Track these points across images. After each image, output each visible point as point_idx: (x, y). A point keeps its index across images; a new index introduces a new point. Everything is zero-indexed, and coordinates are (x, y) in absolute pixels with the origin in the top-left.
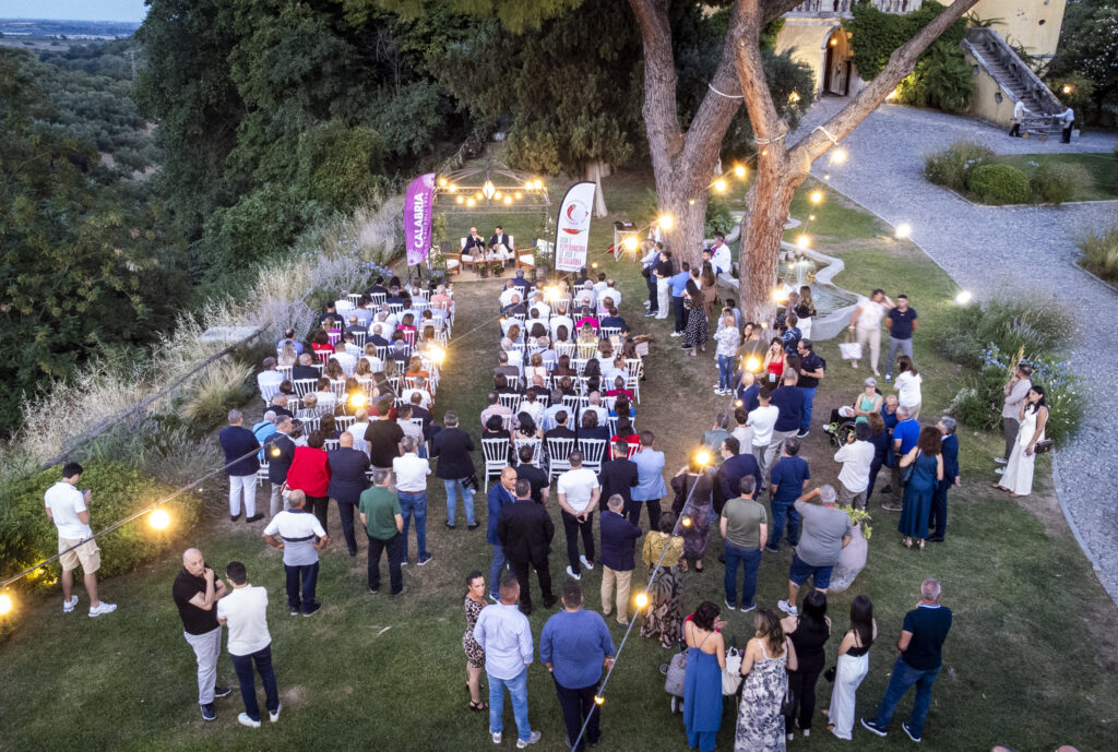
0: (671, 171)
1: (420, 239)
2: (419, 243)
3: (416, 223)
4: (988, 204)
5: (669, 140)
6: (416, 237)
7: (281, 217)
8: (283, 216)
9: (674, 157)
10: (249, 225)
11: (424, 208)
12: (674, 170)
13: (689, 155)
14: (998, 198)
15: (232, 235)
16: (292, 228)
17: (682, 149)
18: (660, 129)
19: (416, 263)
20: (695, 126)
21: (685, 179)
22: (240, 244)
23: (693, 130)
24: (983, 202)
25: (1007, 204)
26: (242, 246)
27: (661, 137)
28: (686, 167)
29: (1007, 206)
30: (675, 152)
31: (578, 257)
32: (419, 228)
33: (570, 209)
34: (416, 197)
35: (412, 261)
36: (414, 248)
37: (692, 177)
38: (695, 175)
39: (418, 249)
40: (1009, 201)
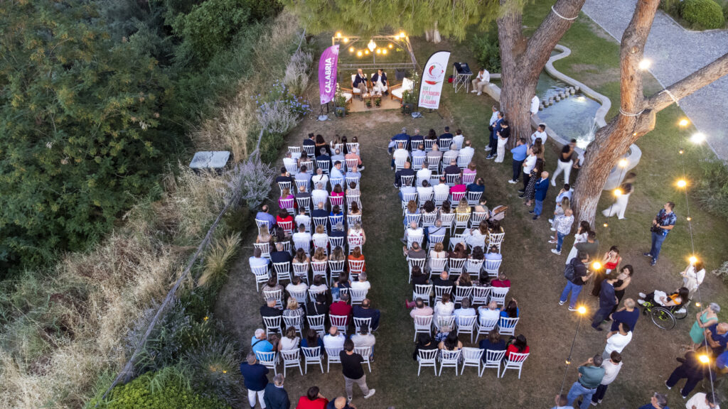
0: (515, 65)
1: (329, 87)
2: (328, 90)
3: (327, 78)
4: (695, 30)
5: (515, 43)
6: (326, 86)
7: (222, 23)
8: (223, 22)
9: (519, 56)
10: (201, 28)
11: (332, 68)
12: (517, 64)
13: (530, 56)
14: (702, 26)
15: (191, 35)
16: (229, 30)
17: (525, 51)
18: (509, 34)
19: (326, 102)
20: (537, 37)
21: (525, 71)
22: (197, 41)
23: (535, 39)
24: (691, 28)
25: (707, 29)
26: (198, 42)
27: (510, 41)
28: (526, 63)
29: (707, 31)
30: (520, 52)
31: (434, 99)
32: (328, 81)
33: (432, 68)
34: (326, 61)
35: (323, 101)
36: (325, 93)
37: (530, 71)
38: (532, 69)
39: (327, 94)
40: (709, 27)
